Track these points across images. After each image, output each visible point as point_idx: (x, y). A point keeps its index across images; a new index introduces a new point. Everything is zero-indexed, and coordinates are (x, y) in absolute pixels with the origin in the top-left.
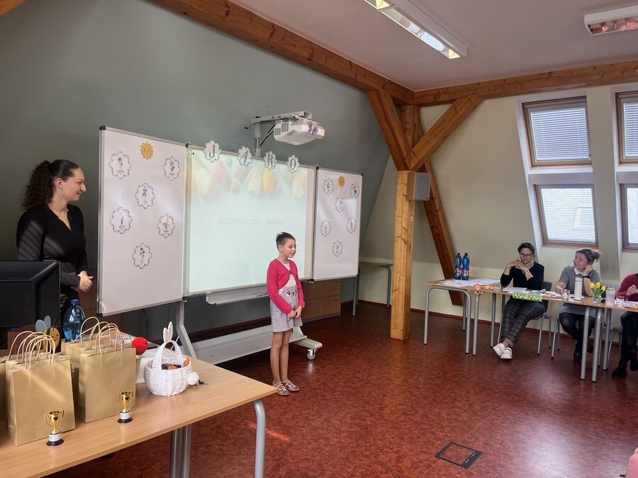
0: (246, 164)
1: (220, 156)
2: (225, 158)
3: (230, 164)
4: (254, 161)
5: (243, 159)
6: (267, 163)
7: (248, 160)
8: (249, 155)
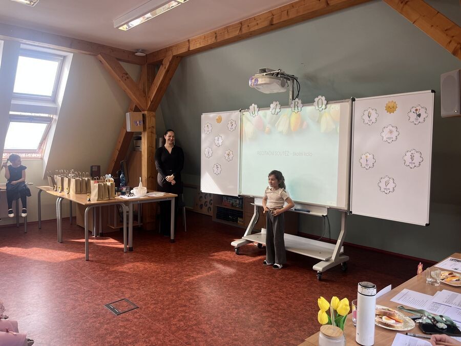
0: (276, 113)
1: (259, 112)
2: (262, 113)
3: (265, 116)
4: (282, 110)
5: (274, 111)
6: (293, 109)
7: (278, 110)
8: (279, 106)
